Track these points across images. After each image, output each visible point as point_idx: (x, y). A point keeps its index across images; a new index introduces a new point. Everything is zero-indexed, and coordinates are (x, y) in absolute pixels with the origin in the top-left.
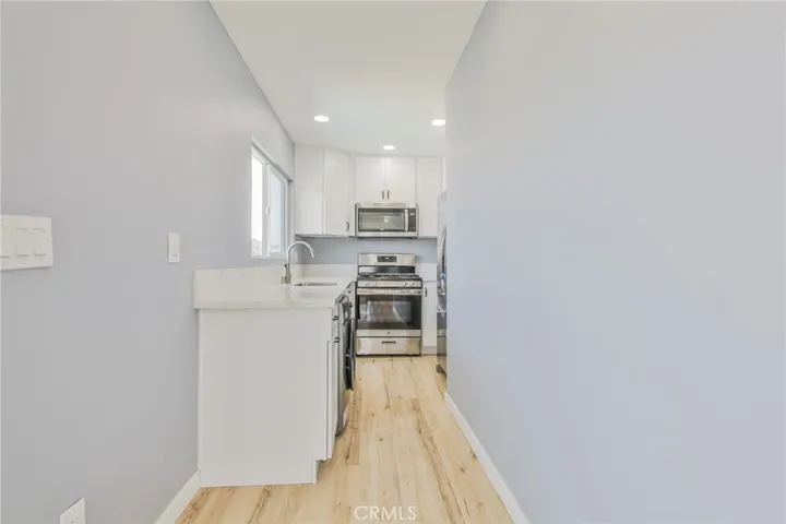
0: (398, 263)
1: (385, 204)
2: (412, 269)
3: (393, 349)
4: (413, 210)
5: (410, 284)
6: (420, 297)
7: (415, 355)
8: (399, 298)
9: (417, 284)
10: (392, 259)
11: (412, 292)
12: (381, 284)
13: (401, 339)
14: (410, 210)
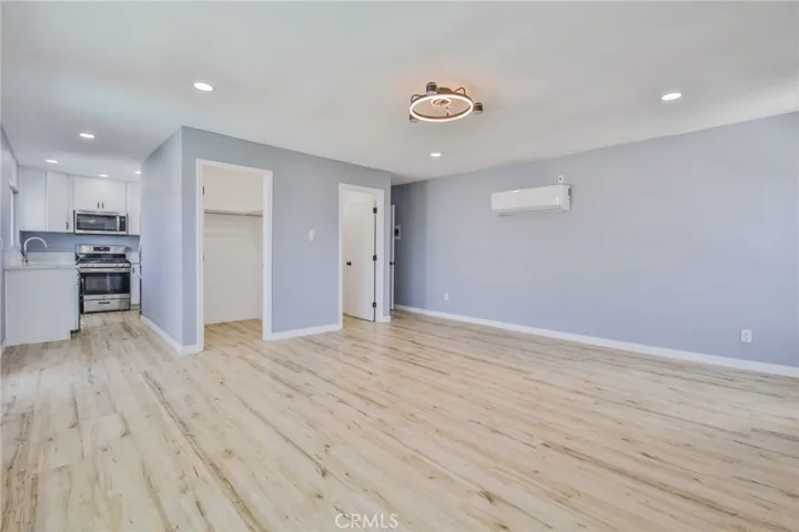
0: (111, 252)
1: (99, 211)
2: (123, 256)
3: (107, 307)
4: (124, 217)
5: (121, 265)
6: (129, 273)
7: (125, 310)
8: (112, 274)
9: (126, 265)
10: (107, 249)
11: (123, 270)
12: (96, 265)
13: (114, 300)
14: (121, 217)
